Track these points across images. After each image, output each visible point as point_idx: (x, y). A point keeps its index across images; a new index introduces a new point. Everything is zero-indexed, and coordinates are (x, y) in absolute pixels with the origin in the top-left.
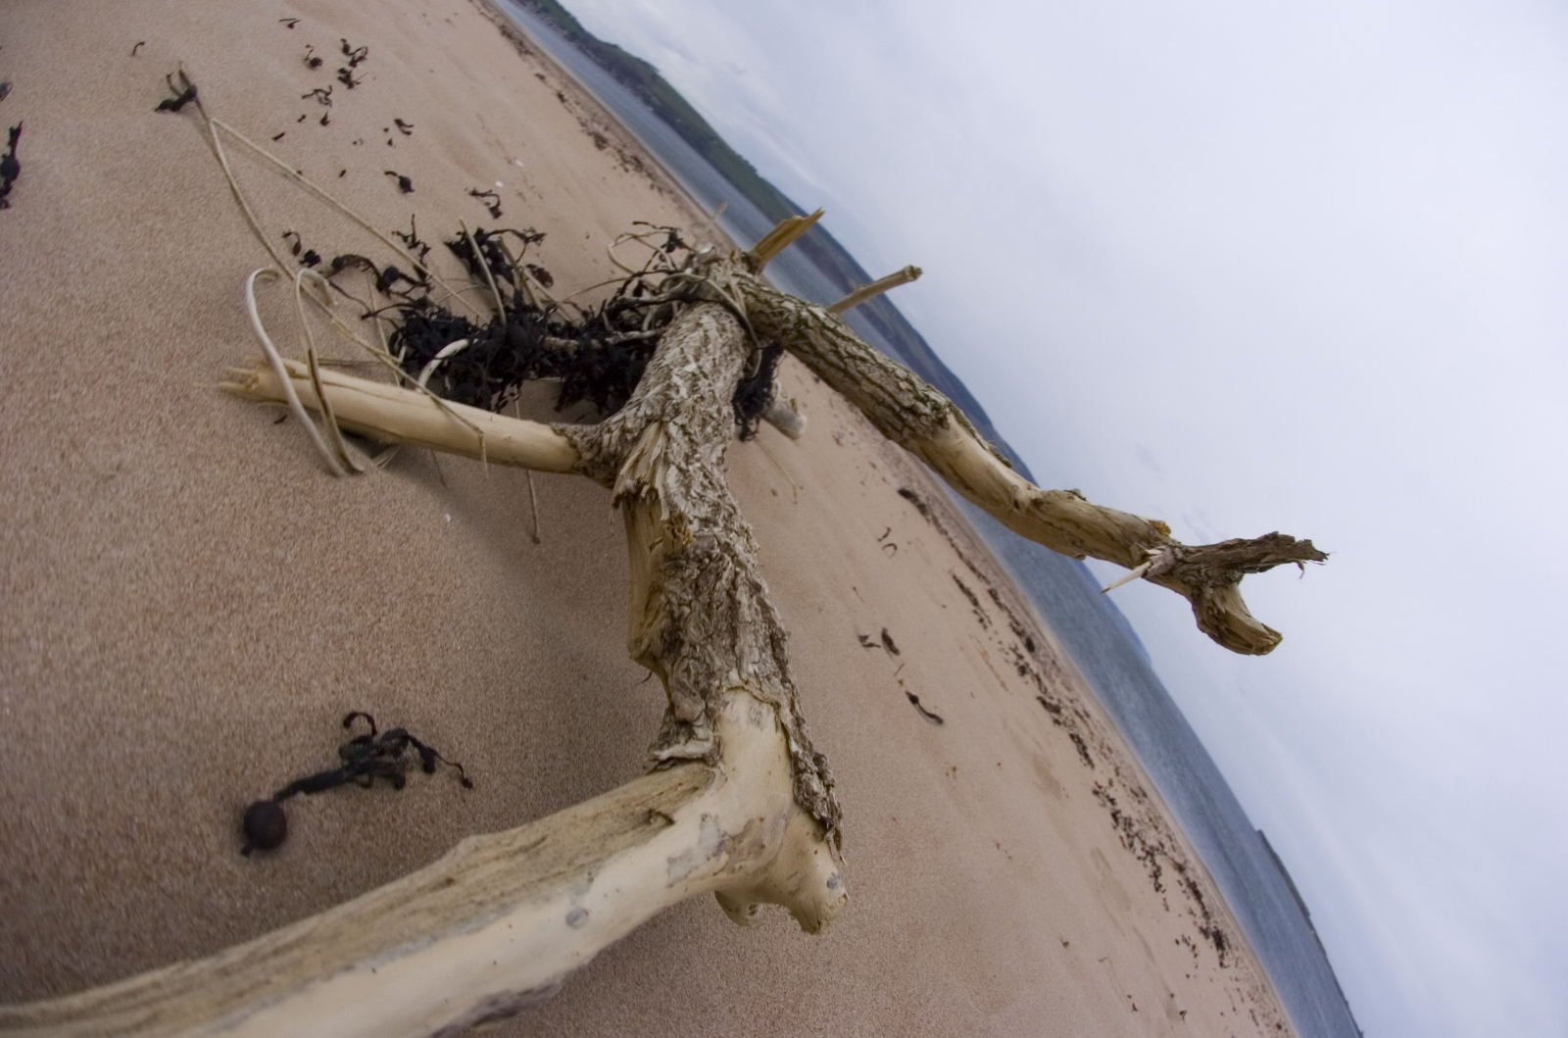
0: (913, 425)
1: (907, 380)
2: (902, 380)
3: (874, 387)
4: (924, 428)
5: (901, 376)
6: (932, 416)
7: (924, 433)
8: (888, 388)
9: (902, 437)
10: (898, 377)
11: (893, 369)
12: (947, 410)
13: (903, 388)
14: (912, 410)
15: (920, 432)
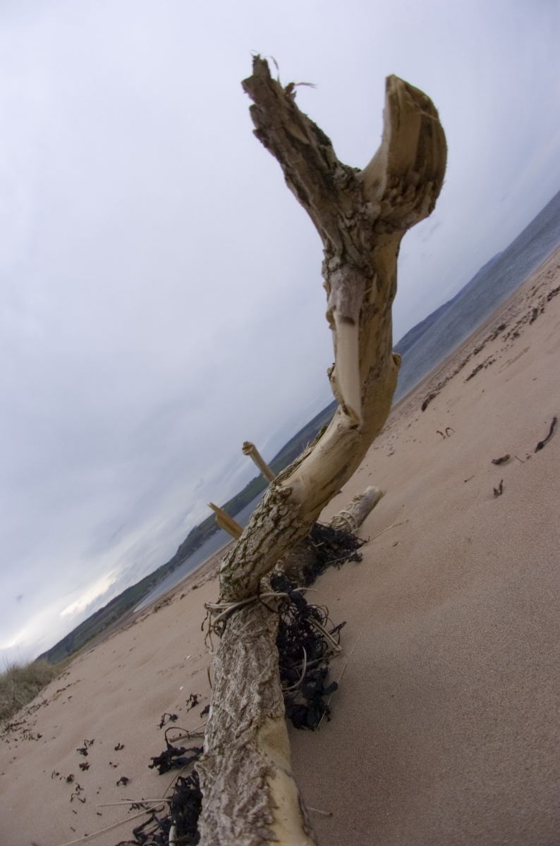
0: (288, 521)
1: (256, 519)
2: (256, 523)
3: (262, 545)
4: (290, 512)
6: (280, 504)
7: (294, 511)
8: (263, 535)
9: (302, 527)
10: (255, 526)
11: (249, 528)
12: (277, 487)
13: (261, 523)
14: (277, 521)
15: (294, 515)
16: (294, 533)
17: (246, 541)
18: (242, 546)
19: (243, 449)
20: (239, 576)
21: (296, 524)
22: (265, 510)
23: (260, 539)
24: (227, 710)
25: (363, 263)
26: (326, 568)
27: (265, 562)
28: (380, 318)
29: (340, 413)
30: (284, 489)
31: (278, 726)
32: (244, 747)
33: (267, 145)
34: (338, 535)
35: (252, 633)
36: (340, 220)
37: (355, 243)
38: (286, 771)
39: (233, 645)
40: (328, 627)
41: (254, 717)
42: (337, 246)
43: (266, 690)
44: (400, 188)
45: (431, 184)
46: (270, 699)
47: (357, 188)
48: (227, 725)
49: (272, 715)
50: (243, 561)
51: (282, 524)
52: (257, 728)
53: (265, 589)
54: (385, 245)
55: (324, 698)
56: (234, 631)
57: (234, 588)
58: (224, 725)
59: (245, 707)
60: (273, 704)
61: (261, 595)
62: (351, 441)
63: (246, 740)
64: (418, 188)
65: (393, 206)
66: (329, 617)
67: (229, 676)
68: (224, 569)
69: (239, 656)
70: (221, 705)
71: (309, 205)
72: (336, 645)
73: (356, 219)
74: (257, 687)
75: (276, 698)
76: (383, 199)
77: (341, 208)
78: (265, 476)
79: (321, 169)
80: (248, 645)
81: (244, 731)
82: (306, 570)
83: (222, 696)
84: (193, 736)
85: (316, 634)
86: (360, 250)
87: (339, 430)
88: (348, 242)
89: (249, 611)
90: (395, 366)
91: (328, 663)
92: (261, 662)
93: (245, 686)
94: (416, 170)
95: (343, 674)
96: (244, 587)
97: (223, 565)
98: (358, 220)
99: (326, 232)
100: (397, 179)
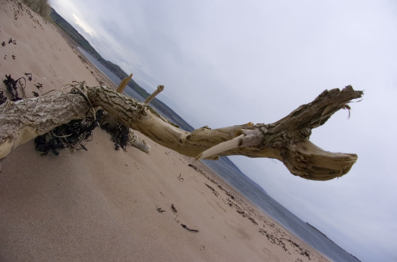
0: (131, 116)
1: (129, 100)
3: (117, 105)
4: (135, 116)
5: (127, 99)
6: (139, 111)
7: (136, 119)
8: (122, 104)
9: (129, 123)
10: (126, 100)
11: (124, 97)
12: (146, 108)
13: (128, 103)
14: (130, 110)
15: (134, 119)
16: (125, 120)
17: (118, 97)
18: (115, 95)
19: (160, 86)
20: (100, 96)
21: (130, 120)
22: (134, 104)
23: (120, 104)
24: (36, 107)
25: (266, 144)
26: (110, 134)
27: (109, 108)
28: (237, 151)
29: (186, 133)
30: (146, 112)
31: (33, 134)
32: (20, 122)
33: (320, 96)
34: (126, 137)
35: (75, 108)
36: (285, 131)
37: (275, 139)
38: (13, 147)
39: (68, 100)
40: (84, 143)
41: (35, 122)
42: (273, 130)
43: (49, 123)
44: (304, 161)
45: (307, 174)
46: (45, 127)
47: (302, 139)
48: (29, 110)
49: (38, 130)
50: (108, 97)
51: (129, 113)
52: (30, 125)
53: (96, 109)
54: (275, 153)
55: (51, 150)
56: (74, 99)
57: (95, 94)
58: (29, 108)
59: (39, 115)
60: (43, 129)
61: (93, 108)
62: (174, 141)
63: (24, 122)
64: (305, 169)
65: (295, 157)
66: (88, 141)
67: (53, 103)
68: (103, 88)
69: (63, 105)
70: (38, 103)
71: (292, 117)
72: (76, 149)
73: (287, 139)
74: (50, 118)
75: (46, 129)
76: (298, 152)
77: (291, 132)
78: (149, 97)
79: (310, 121)
80: (69, 108)
81: (28, 119)
82: (108, 124)
83: (43, 102)
84: (23, 91)
85: (79, 138)
86: (272, 142)
87: (178, 134)
88: (275, 136)
89: (85, 104)
90: (213, 158)
91: (67, 147)
92: (62, 116)
93: (49, 112)
94: (313, 167)
95: (64, 156)
96: (96, 99)
97: (105, 87)
98: (286, 140)
99: (279, 125)
100: (308, 159)
